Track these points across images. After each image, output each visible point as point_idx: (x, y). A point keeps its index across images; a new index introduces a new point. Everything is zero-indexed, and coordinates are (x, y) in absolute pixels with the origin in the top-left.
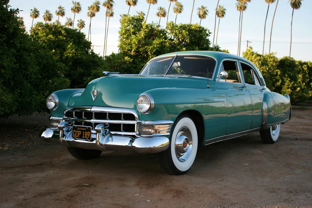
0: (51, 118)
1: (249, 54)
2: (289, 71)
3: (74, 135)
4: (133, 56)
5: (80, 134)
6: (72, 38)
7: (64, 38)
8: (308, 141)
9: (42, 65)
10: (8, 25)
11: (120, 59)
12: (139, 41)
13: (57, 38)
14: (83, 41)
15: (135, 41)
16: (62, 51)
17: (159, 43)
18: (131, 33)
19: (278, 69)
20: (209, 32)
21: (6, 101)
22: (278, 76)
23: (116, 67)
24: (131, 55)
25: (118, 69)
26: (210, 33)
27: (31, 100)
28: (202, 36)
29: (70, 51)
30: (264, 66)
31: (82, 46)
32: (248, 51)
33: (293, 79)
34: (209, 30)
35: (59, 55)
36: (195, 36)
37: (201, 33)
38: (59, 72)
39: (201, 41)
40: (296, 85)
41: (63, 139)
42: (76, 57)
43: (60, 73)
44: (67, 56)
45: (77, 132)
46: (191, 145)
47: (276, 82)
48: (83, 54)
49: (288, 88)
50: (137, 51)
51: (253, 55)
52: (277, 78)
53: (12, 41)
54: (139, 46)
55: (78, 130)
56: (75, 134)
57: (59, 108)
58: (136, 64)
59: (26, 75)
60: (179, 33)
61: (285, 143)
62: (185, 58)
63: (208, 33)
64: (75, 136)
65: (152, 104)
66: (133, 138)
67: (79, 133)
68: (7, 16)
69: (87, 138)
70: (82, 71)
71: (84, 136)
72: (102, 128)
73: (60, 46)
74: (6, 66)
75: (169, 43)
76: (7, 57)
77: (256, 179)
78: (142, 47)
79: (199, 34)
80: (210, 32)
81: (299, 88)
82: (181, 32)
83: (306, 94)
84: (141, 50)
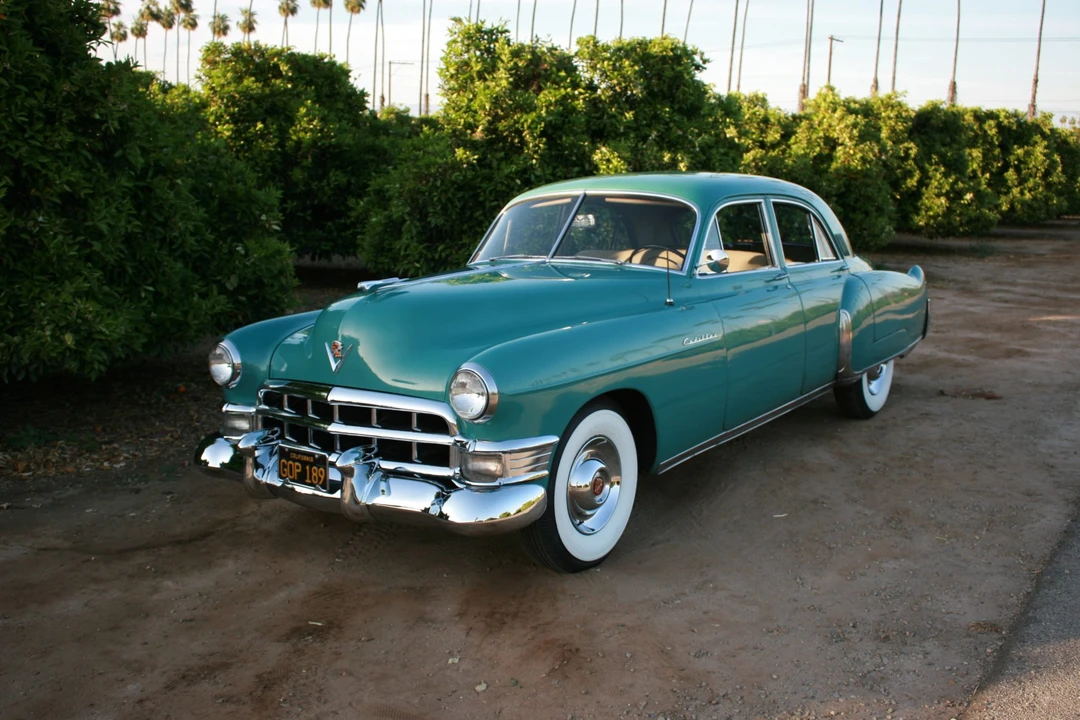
0: (224, 409)
1: (822, 109)
2: (944, 145)
3: (284, 472)
4: (481, 142)
5: (299, 471)
6: (309, 83)
7: (289, 86)
8: (973, 399)
9: (216, 201)
10: (103, 111)
11: (445, 156)
12: (496, 101)
13: (268, 86)
14: (342, 89)
15: (482, 101)
16: (284, 124)
17: (556, 101)
18: (475, 75)
19: (912, 140)
20: (701, 59)
21: (110, 336)
22: (911, 162)
23: (431, 179)
24: (476, 141)
25: (439, 183)
26: (705, 62)
27: (186, 313)
28: (680, 72)
29: (306, 125)
30: (865, 141)
31: (340, 105)
32: (820, 101)
33: (955, 166)
34: (702, 54)
35: (275, 137)
36: (659, 76)
37: (680, 64)
38: (264, 217)
39: (677, 89)
40: (961, 185)
41: (255, 474)
42: (324, 141)
43: (267, 221)
44: (299, 138)
45: (291, 465)
46: (616, 486)
47: (905, 179)
48: (345, 131)
49: (938, 196)
50: (491, 129)
51: (834, 111)
52: (909, 167)
53: (119, 153)
54: (497, 113)
55: (294, 460)
56: (285, 470)
57: (245, 381)
58: (490, 166)
59: (168, 240)
60: (615, 69)
61: (908, 409)
62: (607, 200)
63: (701, 62)
64: (288, 476)
65: (494, 394)
66: (446, 487)
67: (297, 468)
68: (99, 84)
69: (318, 484)
70: (343, 179)
71: (310, 479)
72: (356, 459)
73: (277, 110)
74: (106, 232)
75: (584, 99)
76: (107, 200)
77: (798, 580)
78: (505, 117)
79: (673, 69)
80: (706, 57)
81: (971, 195)
82: (617, 64)
83: (989, 209)
84: (502, 125)
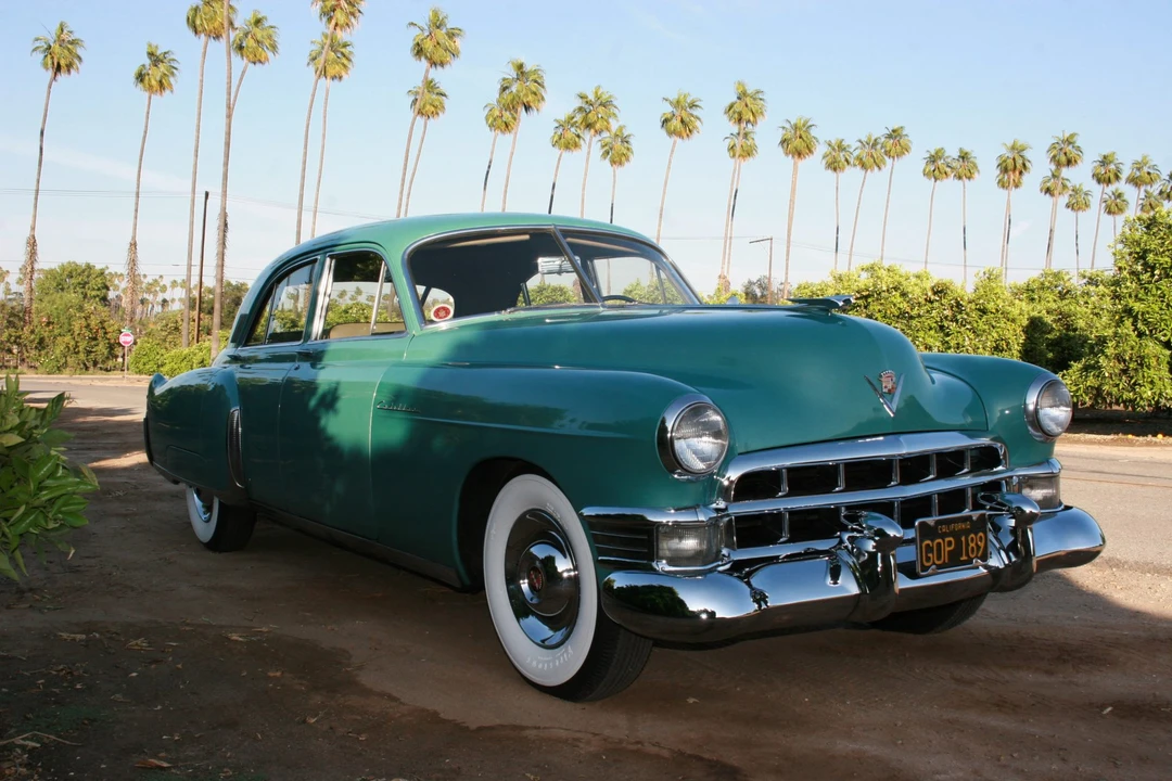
3: (928, 559)
5: (951, 548)
45: (939, 544)
55: (943, 536)
56: (930, 555)
64: (934, 563)
67: (948, 544)
69: (976, 557)
